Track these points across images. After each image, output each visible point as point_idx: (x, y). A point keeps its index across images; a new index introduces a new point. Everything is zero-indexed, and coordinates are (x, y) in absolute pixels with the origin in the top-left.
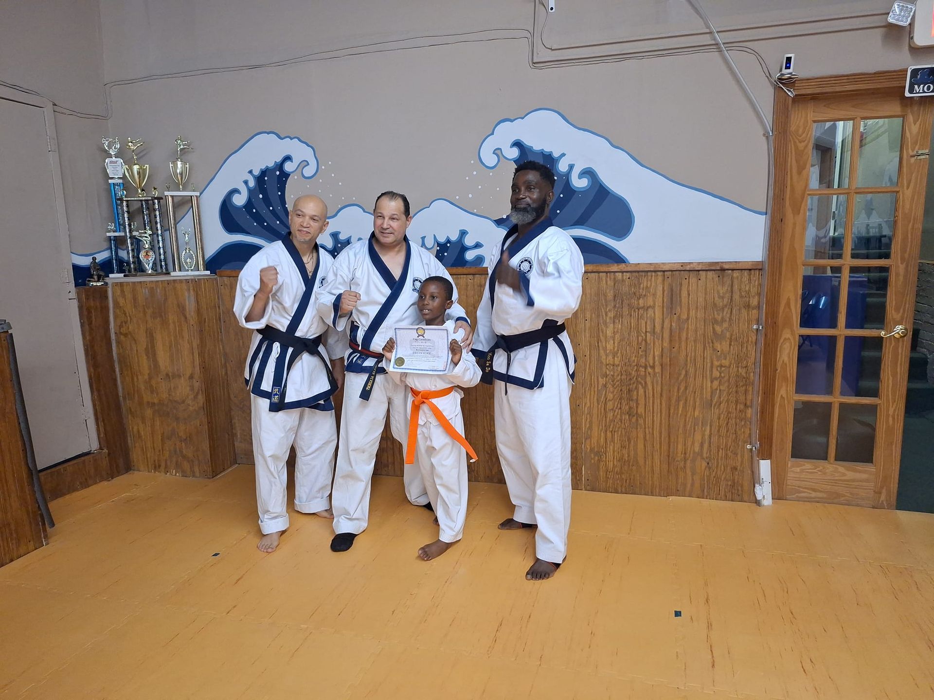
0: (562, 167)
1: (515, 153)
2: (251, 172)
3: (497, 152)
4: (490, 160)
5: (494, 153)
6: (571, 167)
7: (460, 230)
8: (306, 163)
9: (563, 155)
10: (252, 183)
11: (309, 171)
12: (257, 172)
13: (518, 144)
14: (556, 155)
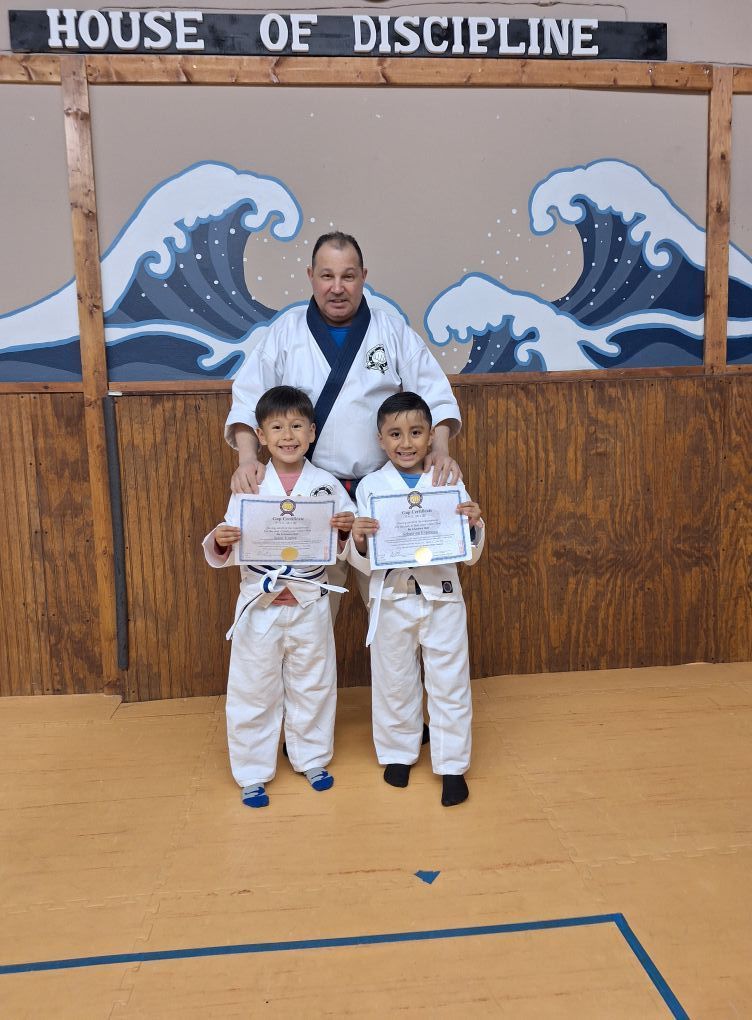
0: (636, 234)
1: (576, 214)
2: (180, 224)
3: (553, 210)
4: (542, 222)
5: (548, 212)
6: (647, 235)
7: (504, 316)
8: (278, 217)
9: (639, 218)
10: (181, 242)
11: (285, 230)
12: (190, 223)
13: (580, 201)
14: (627, 218)
